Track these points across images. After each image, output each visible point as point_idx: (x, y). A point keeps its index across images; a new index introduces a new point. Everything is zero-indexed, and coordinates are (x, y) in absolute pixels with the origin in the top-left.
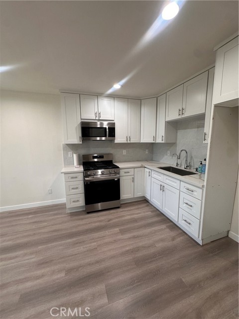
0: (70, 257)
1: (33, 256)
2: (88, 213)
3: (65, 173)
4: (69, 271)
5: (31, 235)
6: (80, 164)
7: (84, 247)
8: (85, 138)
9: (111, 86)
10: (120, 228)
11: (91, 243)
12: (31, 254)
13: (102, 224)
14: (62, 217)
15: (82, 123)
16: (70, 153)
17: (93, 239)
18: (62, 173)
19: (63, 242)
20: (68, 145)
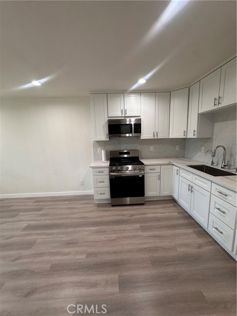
0: (92, 243)
1: (64, 236)
2: (113, 206)
3: (94, 168)
4: (89, 255)
5: (64, 218)
6: (107, 160)
7: (105, 236)
8: (111, 135)
9: (136, 81)
10: (141, 225)
11: (112, 234)
12: (63, 234)
13: (124, 218)
14: (90, 207)
15: (109, 121)
16: (99, 149)
17: (114, 231)
18: (90, 167)
19: (88, 228)
20: (97, 142)
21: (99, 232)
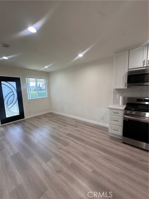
0: (99, 164)
2: (124, 143)
3: (110, 109)
4: (95, 172)
7: (111, 165)
8: (129, 84)
11: (116, 166)
14: (105, 136)
15: (129, 72)
17: (119, 165)
19: (99, 151)
21: (107, 159)
